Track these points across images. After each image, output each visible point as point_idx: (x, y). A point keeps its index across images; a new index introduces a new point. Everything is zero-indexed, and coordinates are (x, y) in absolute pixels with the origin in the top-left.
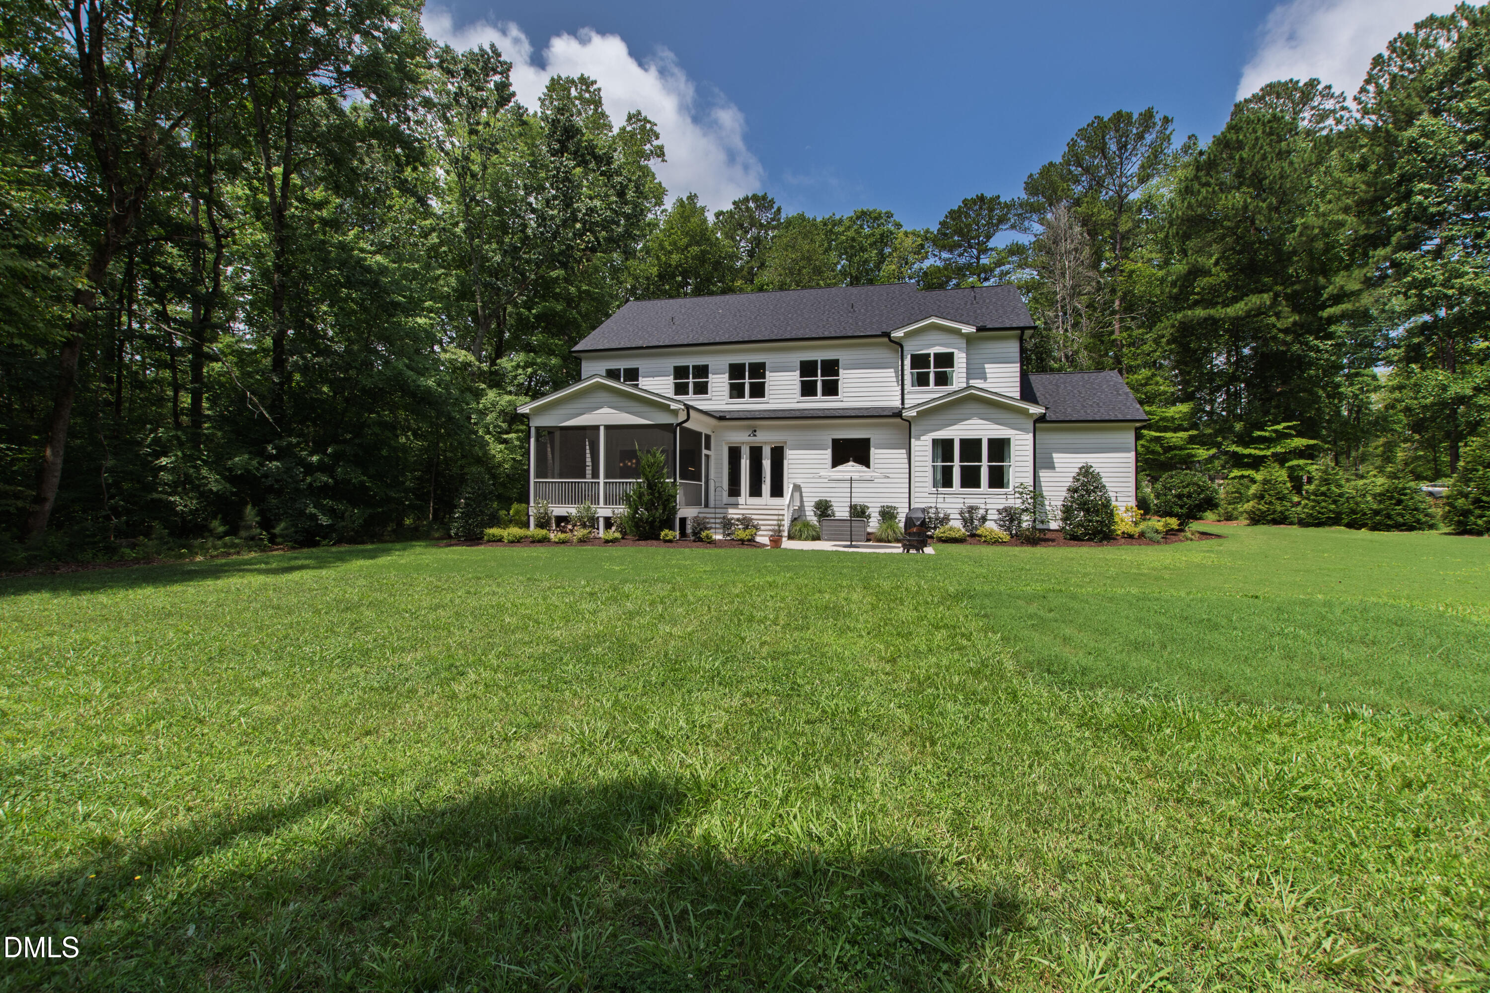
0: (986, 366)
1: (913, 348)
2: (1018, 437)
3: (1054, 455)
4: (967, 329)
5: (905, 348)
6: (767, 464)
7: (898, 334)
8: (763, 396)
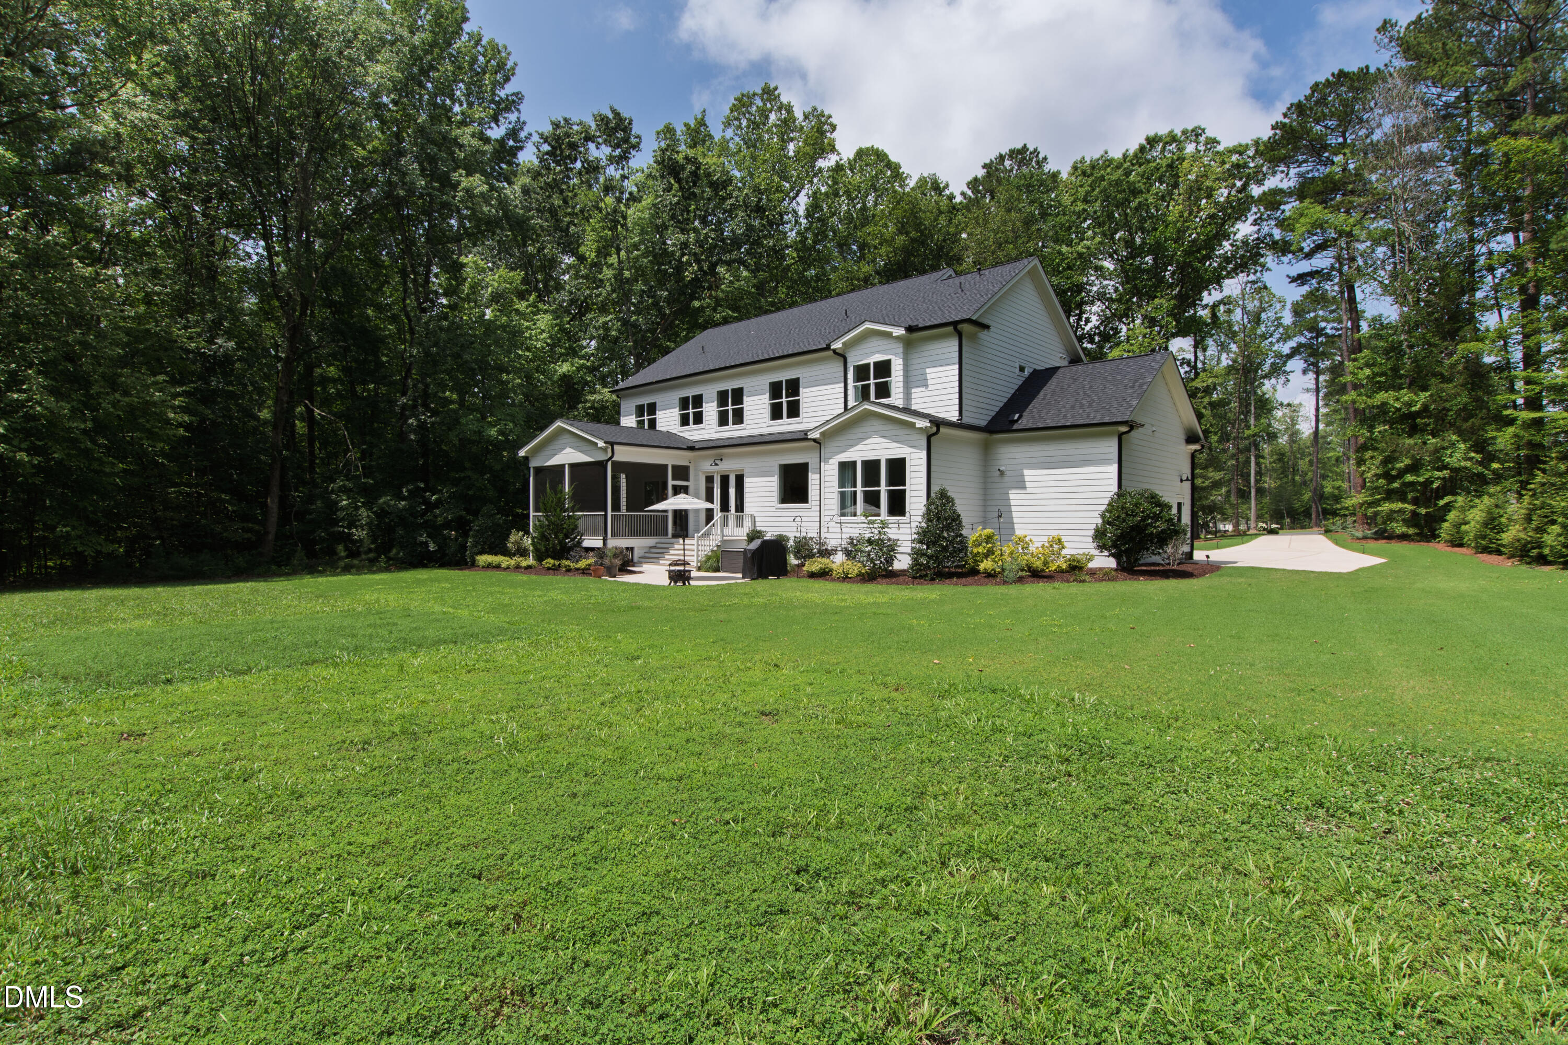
0: (928, 370)
1: (857, 358)
2: (913, 456)
3: (1026, 472)
4: (899, 332)
5: (849, 360)
6: (732, 492)
7: (837, 345)
8: (742, 422)
